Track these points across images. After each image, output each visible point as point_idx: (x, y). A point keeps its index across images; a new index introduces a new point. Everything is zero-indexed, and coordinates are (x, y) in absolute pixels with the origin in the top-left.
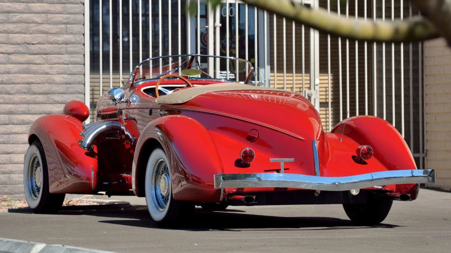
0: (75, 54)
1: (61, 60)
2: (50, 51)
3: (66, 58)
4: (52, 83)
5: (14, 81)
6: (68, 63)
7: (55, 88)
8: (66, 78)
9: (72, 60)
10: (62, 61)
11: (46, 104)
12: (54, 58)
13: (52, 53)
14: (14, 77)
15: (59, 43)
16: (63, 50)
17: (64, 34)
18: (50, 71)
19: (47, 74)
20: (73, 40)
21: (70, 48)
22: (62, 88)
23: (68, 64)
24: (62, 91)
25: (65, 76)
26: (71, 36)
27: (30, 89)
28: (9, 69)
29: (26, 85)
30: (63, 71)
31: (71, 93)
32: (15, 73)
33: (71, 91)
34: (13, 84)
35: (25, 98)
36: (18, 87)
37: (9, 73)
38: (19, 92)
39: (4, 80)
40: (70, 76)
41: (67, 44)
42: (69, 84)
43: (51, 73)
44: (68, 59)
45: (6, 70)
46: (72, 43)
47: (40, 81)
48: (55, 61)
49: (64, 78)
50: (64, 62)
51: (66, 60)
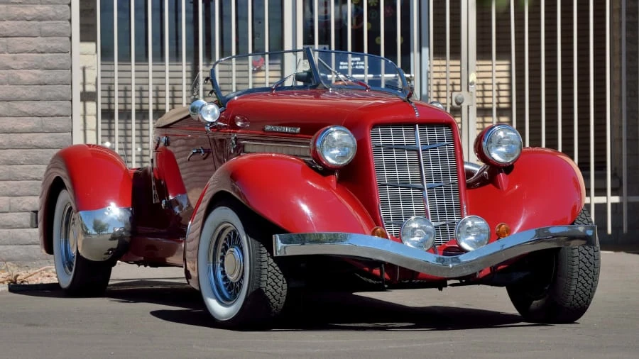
0: (54, 36)
1: (29, 46)
2: (12, 32)
3: (40, 42)
4: (17, 83)
6: (43, 50)
7: (20, 91)
8: (39, 76)
9: (49, 45)
10: (32, 47)
11: (7, 116)
12: (18, 43)
13: (16, 34)
15: (28, 18)
16: (34, 31)
17: (36, 4)
18: (12, 64)
19: (8, 68)
20: (52, 14)
21: (47, 27)
22: (33, 92)
23: (42, 53)
24: (33, 96)
25: (38, 72)
26: (47, 7)
30: (34, 64)
31: (50, 100)
33: (48, 96)
40: (47, 73)
41: (40, 20)
42: (46, 84)
43: (13, 67)
44: (42, 45)
46: (50, 19)
48: (22, 47)
49: (35, 74)
50: (35, 50)
51: (39, 47)
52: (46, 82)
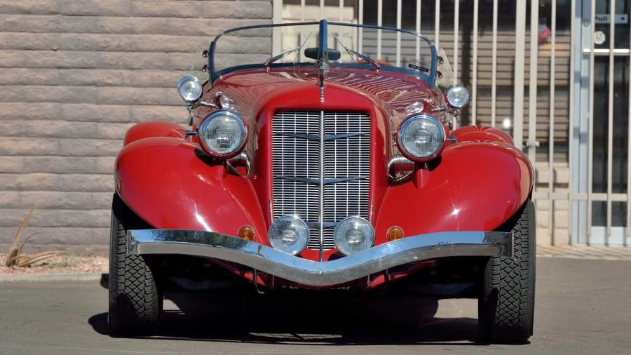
1: (226, 10)
3: (238, 6)
5: (140, 46)
6: (241, 15)
8: (236, 43)
9: (248, 10)
10: (230, 12)
12: (215, 7)
14: (140, 38)
18: (206, 30)
22: (229, 61)
23: (241, 18)
24: (229, 65)
25: (235, 39)
27: (169, 61)
28: (132, 25)
29: (164, 54)
32: (143, 32)
34: (139, 51)
35: (159, 76)
36: (147, 57)
37: (132, 32)
38: (149, 66)
39: (122, 44)
40: (244, 40)
42: (243, 53)
43: (208, 33)
44: (240, 9)
45: (126, 26)
47: (188, 48)
48: (218, 12)
49: (231, 42)
50: (233, 15)
51: (236, 11)
52: (243, 51)
